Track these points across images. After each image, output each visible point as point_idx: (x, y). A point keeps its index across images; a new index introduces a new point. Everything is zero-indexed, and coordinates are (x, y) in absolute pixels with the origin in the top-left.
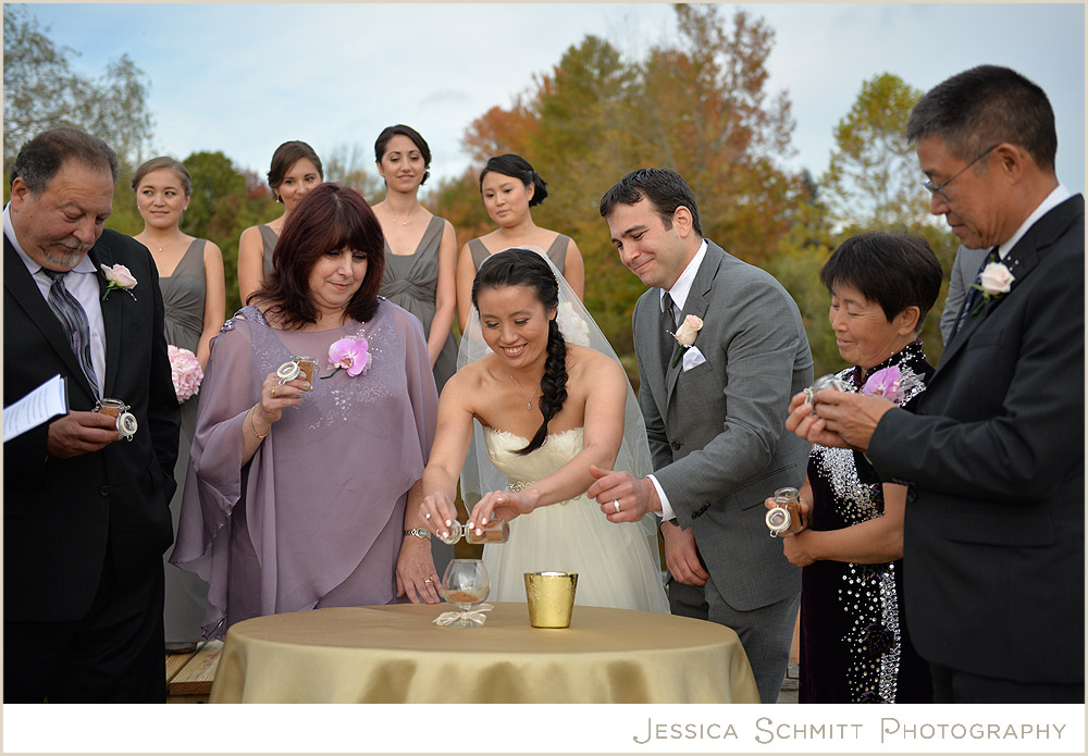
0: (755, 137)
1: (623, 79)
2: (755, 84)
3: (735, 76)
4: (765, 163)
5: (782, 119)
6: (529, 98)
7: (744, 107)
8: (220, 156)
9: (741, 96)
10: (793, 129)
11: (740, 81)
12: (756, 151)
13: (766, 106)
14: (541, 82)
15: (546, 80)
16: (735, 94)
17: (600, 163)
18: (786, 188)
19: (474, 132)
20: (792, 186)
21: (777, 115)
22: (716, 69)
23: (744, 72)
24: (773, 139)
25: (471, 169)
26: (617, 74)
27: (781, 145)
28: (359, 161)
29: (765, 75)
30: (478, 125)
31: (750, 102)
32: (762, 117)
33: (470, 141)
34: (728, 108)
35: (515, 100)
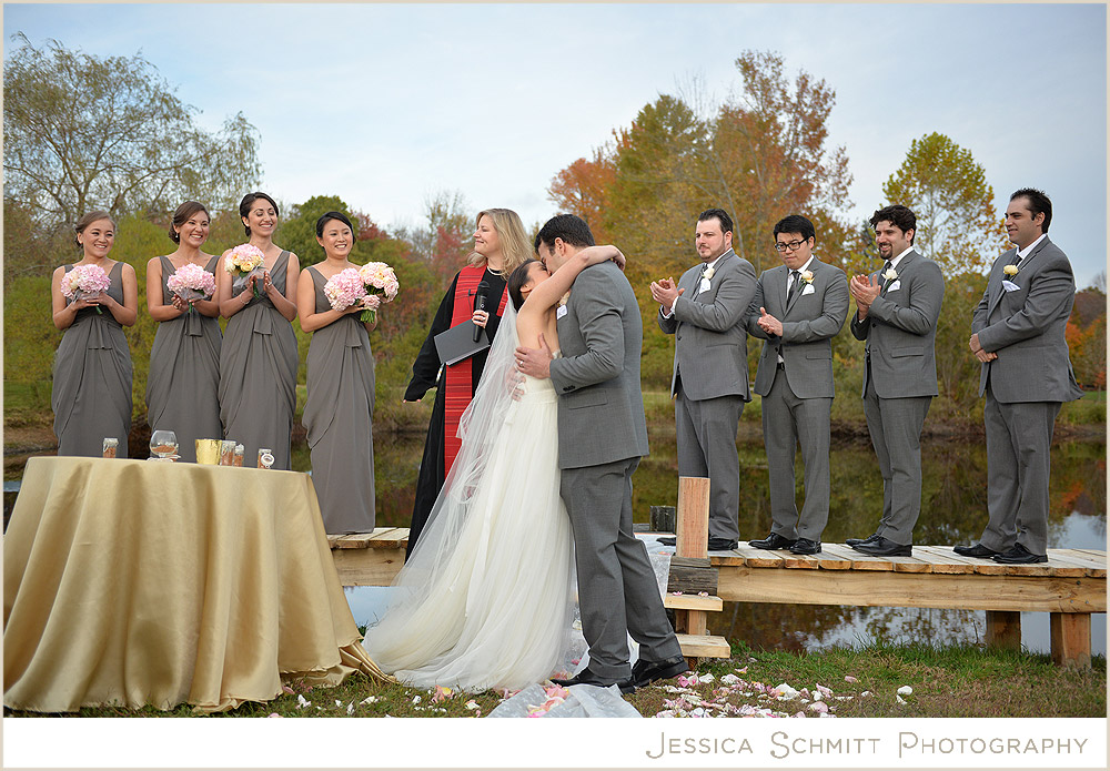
0: (814, 191)
1: (693, 135)
2: (814, 143)
3: (796, 134)
4: (821, 213)
5: (840, 174)
6: (611, 152)
7: (804, 162)
8: (336, 199)
9: (802, 152)
10: (849, 183)
11: (801, 138)
12: (816, 204)
13: (823, 162)
14: (620, 138)
15: (625, 136)
16: (796, 150)
17: (667, 212)
18: (843, 237)
19: (560, 182)
20: (849, 236)
21: (834, 171)
22: (779, 128)
23: (805, 132)
24: (831, 193)
26: (689, 131)
27: (838, 199)
28: (460, 206)
29: (824, 133)
30: (564, 174)
31: (810, 158)
32: (821, 171)
33: (557, 190)
34: (790, 164)
35: (597, 153)
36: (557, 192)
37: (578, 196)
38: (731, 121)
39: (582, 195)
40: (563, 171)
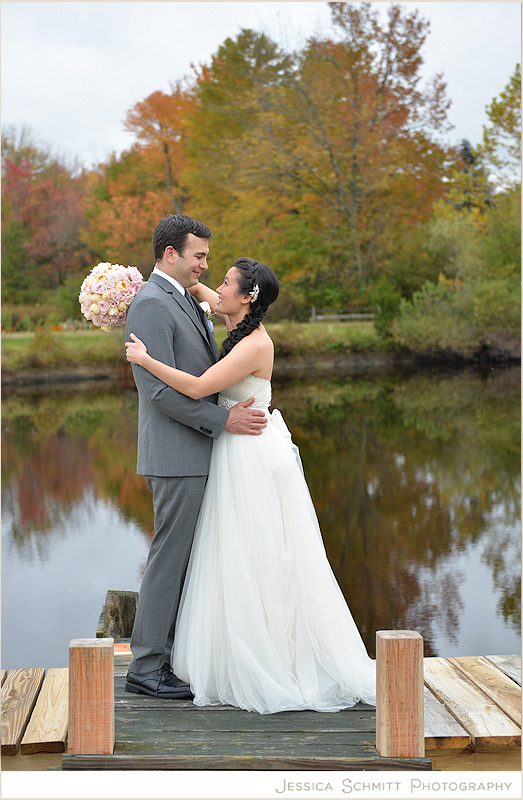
0: (411, 115)
1: (279, 67)
2: (409, 70)
3: (390, 62)
4: (420, 136)
5: (437, 98)
6: (189, 84)
7: (399, 88)
9: (396, 79)
10: (448, 107)
11: (395, 66)
12: (412, 127)
13: (419, 88)
14: (200, 71)
15: (205, 70)
16: (390, 77)
17: (255, 141)
18: (443, 159)
19: (136, 114)
20: (449, 157)
21: (432, 96)
22: (371, 57)
23: (399, 60)
24: (428, 116)
25: (137, 145)
26: (274, 63)
27: (436, 122)
28: (28, 139)
29: (419, 61)
30: (140, 107)
31: (406, 85)
32: (417, 97)
33: (132, 122)
34: (384, 90)
35: (175, 85)
36: (134, 123)
37: (157, 127)
38: (319, 52)
39: (161, 125)
40: (139, 104)
